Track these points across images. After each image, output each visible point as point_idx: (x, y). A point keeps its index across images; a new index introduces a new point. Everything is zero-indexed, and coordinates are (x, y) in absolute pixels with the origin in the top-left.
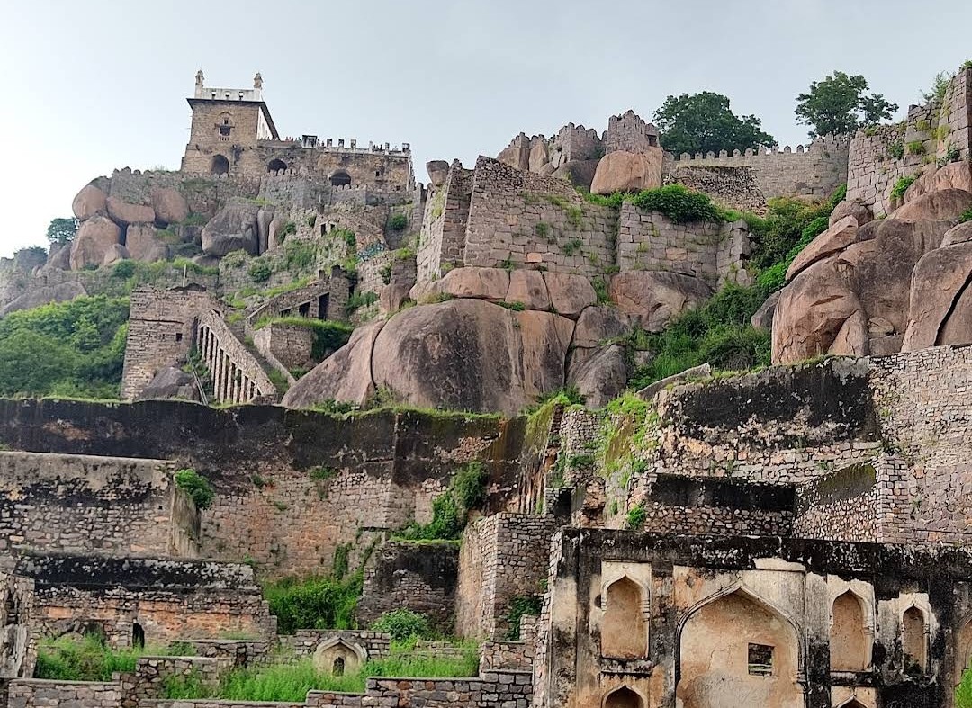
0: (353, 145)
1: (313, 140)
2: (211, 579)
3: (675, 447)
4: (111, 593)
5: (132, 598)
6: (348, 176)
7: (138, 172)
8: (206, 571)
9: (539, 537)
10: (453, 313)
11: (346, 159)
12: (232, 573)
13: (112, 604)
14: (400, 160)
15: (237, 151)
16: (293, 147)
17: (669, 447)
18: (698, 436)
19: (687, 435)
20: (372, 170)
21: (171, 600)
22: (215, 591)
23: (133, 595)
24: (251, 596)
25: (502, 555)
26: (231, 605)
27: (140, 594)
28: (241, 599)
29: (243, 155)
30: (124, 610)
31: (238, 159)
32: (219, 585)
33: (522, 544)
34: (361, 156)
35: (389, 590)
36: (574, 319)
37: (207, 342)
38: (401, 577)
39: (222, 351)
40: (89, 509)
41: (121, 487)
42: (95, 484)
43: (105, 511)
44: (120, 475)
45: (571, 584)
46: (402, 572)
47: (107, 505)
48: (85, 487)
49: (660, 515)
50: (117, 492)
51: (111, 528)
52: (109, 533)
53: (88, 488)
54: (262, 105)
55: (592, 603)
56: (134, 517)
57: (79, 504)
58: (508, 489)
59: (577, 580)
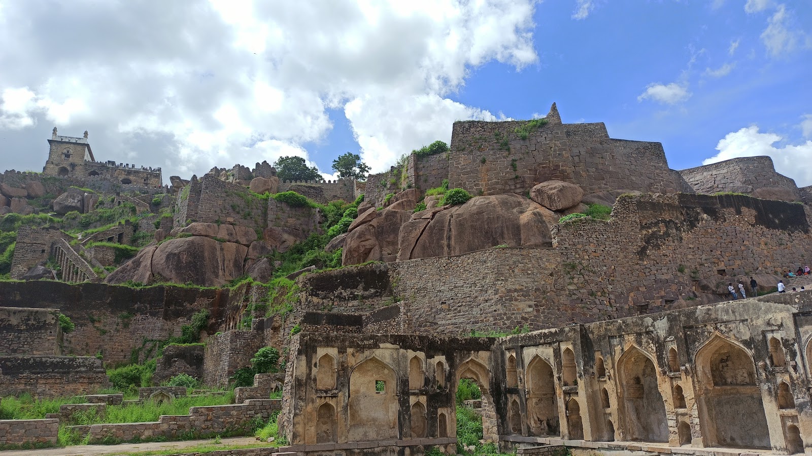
0: (133, 166)
1: (113, 163)
2: (79, 367)
3: (307, 300)
4: (22, 376)
5: (34, 377)
6: (129, 180)
7: (19, 172)
8: (76, 363)
9: (249, 340)
10: (192, 243)
11: (129, 172)
12: (90, 363)
13: (23, 381)
14: (157, 174)
15: (73, 166)
16: (102, 166)
17: (303, 300)
18: (317, 295)
19: (312, 295)
20: (142, 178)
21: (57, 377)
22: (81, 372)
23: (34, 376)
24: (100, 374)
25: (232, 349)
26: (89, 378)
27: (39, 375)
28: (94, 375)
29: (76, 168)
30: (29, 384)
31: (73, 169)
32: (83, 369)
33: (242, 344)
34: (137, 172)
35: (169, 368)
36: (248, 246)
37: (59, 254)
38: (175, 361)
39: (67, 258)
40: (10, 334)
41: (30, 322)
42: (14, 321)
43: (19, 335)
44: (28, 317)
45: (303, 358)
46: (176, 359)
47: (21, 331)
48: (8, 323)
49: (307, 329)
50: (27, 325)
51: (22, 343)
52: (21, 346)
53: (10, 323)
54: (88, 145)
55: (313, 366)
56: (35, 337)
57: (5, 331)
58: (220, 321)
59: (306, 356)
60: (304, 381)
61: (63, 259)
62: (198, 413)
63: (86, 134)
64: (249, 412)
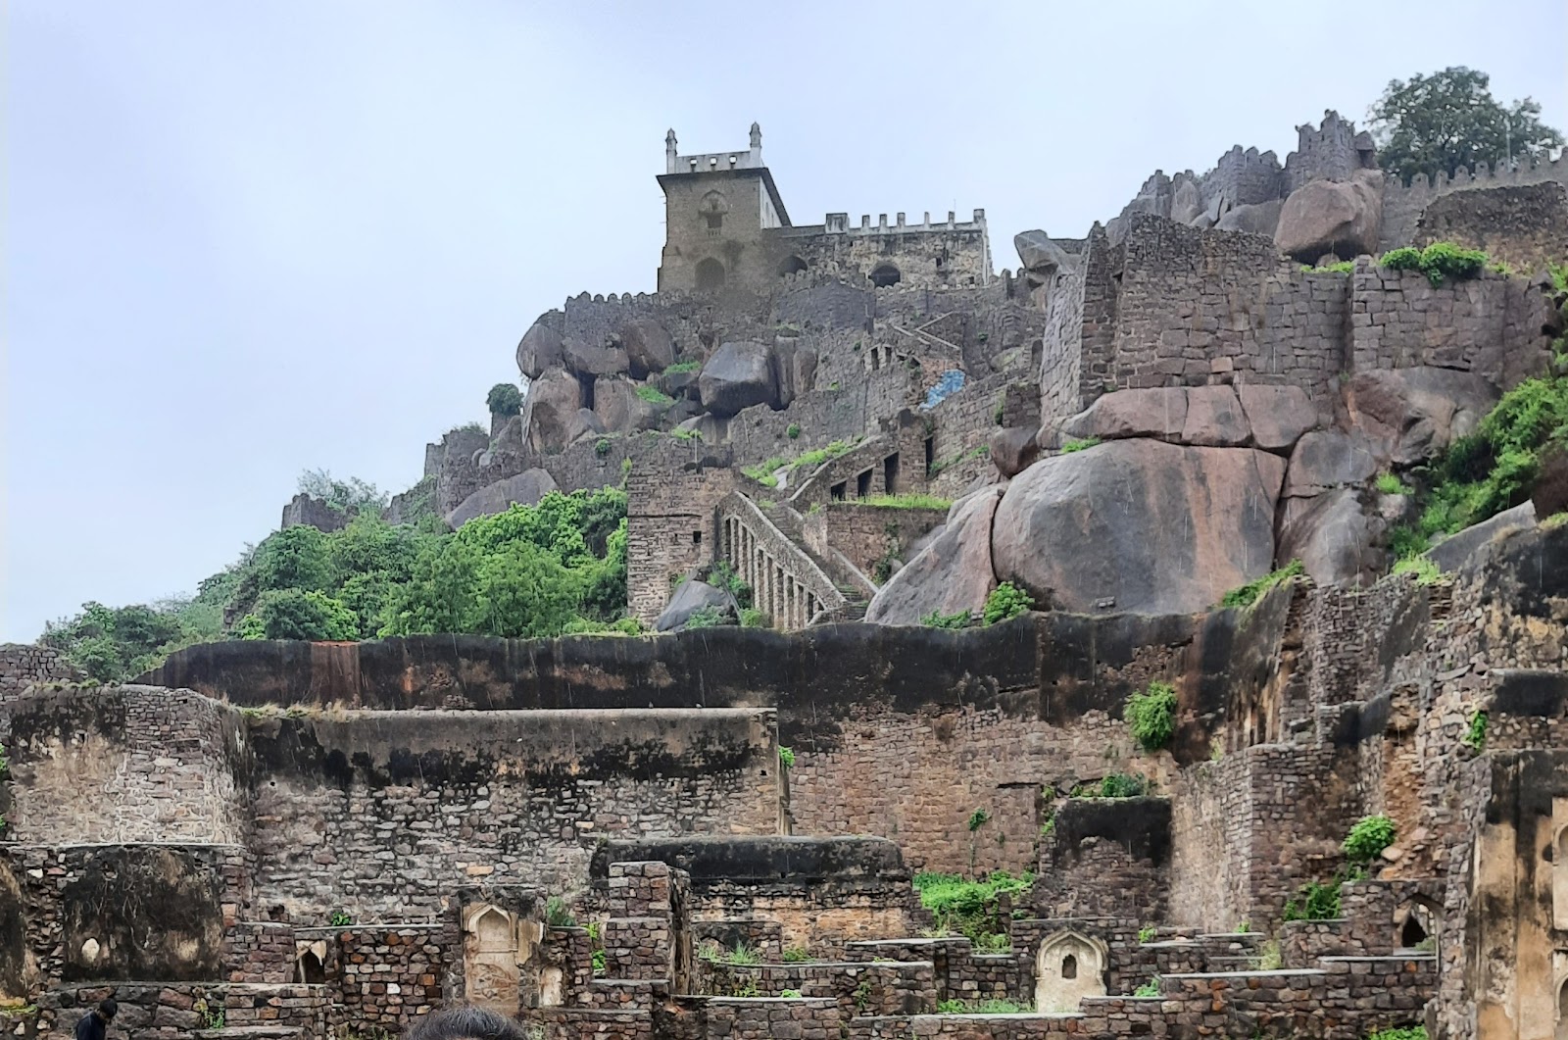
0: (901, 217)
1: (841, 219)
2: (842, 865)
3: (1504, 630)
4: (716, 889)
5: (743, 893)
6: (896, 270)
7: (599, 297)
8: (834, 854)
9: (1312, 777)
10: (1107, 463)
11: (891, 242)
12: (870, 854)
13: (718, 903)
14: (971, 236)
15: (733, 249)
16: (814, 236)
17: (1494, 631)
18: (1542, 612)
19: (1523, 611)
20: (929, 257)
21: (794, 893)
22: (853, 880)
23: (740, 890)
24: (897, 884)
25: (1261, 807)
26: (871, 896)
27: (753, 888)
28: (885, 887)
29: (744, 256)
30: (735, 910)
31: (736, 261)
32: (854, 871)
33: (1289, 789)
34: (913, 237)
35: (1075, 865)
36: (1285, 452)
37: (737, 541)
38: (1091, 846)
39: (761, 552)
40: (671, 780)
41: (710, 747)
42: (675, 746)
43: (693, 782)
44: (705, 732)
45: (1506, 832)
46: (1093, 840)
47: (693, 774)
48: (662, 752)
49: (1510, 730)
50: (706, 755)
51: (702, 804)
52: (701, 811)
53: (668, 751)
54: (763, 173)
55: (1538, 857)
56: (731, 787)
57: (659, 775)
58: (1209, 716)
59: (1516, 825)
60: (1511, 903)
61: (749, 556)
62: (1183, 990)
63: (755, 132)
64: (1331, 994)
